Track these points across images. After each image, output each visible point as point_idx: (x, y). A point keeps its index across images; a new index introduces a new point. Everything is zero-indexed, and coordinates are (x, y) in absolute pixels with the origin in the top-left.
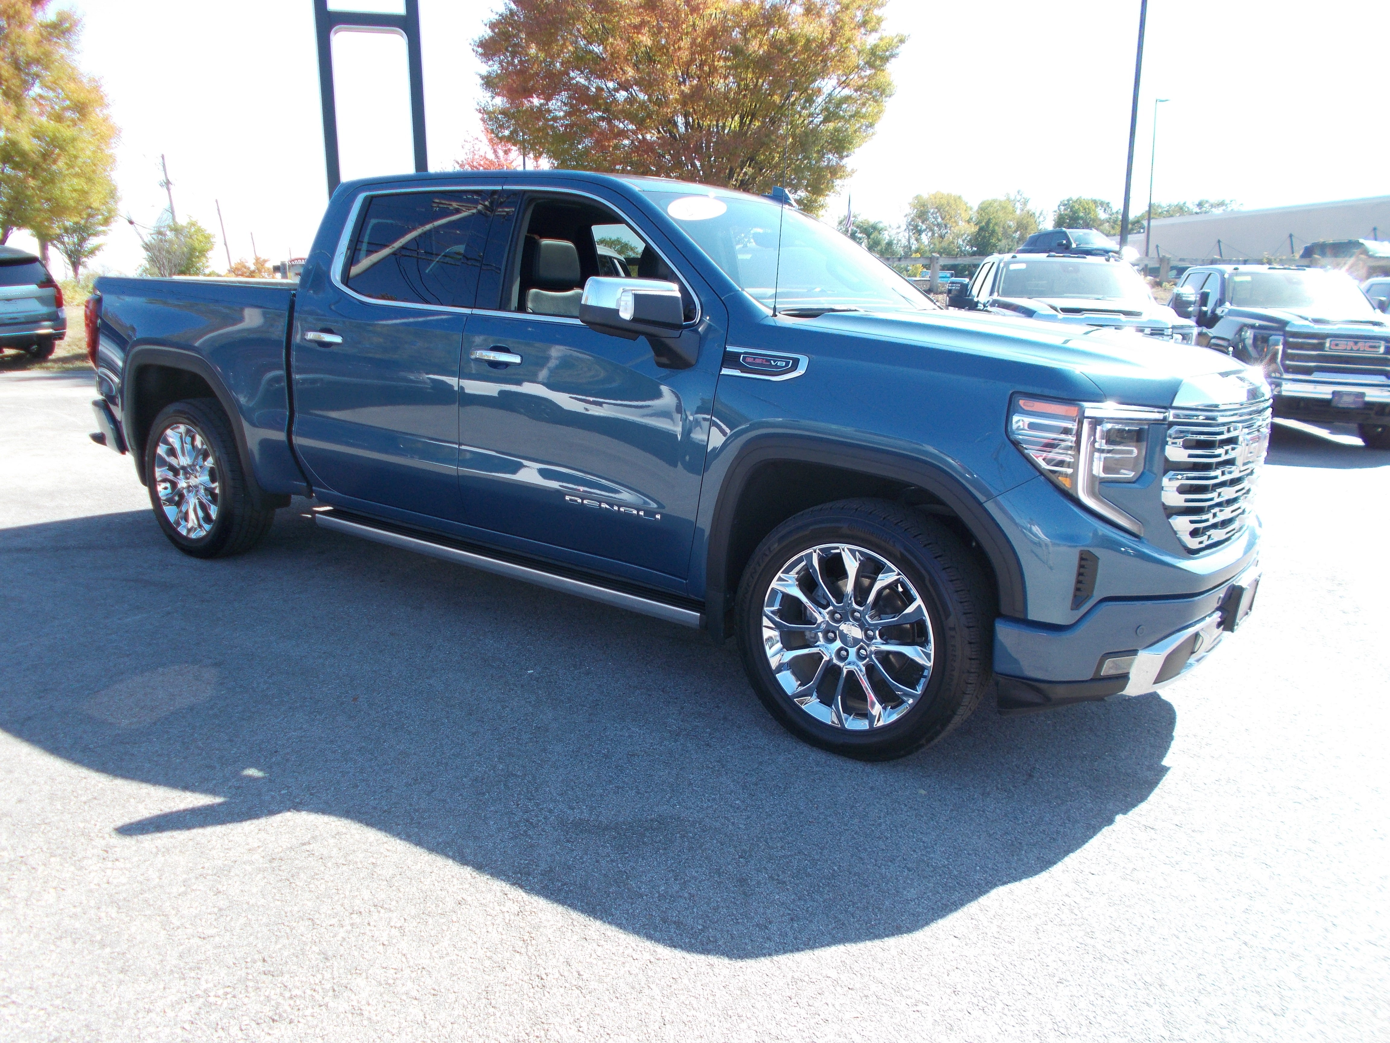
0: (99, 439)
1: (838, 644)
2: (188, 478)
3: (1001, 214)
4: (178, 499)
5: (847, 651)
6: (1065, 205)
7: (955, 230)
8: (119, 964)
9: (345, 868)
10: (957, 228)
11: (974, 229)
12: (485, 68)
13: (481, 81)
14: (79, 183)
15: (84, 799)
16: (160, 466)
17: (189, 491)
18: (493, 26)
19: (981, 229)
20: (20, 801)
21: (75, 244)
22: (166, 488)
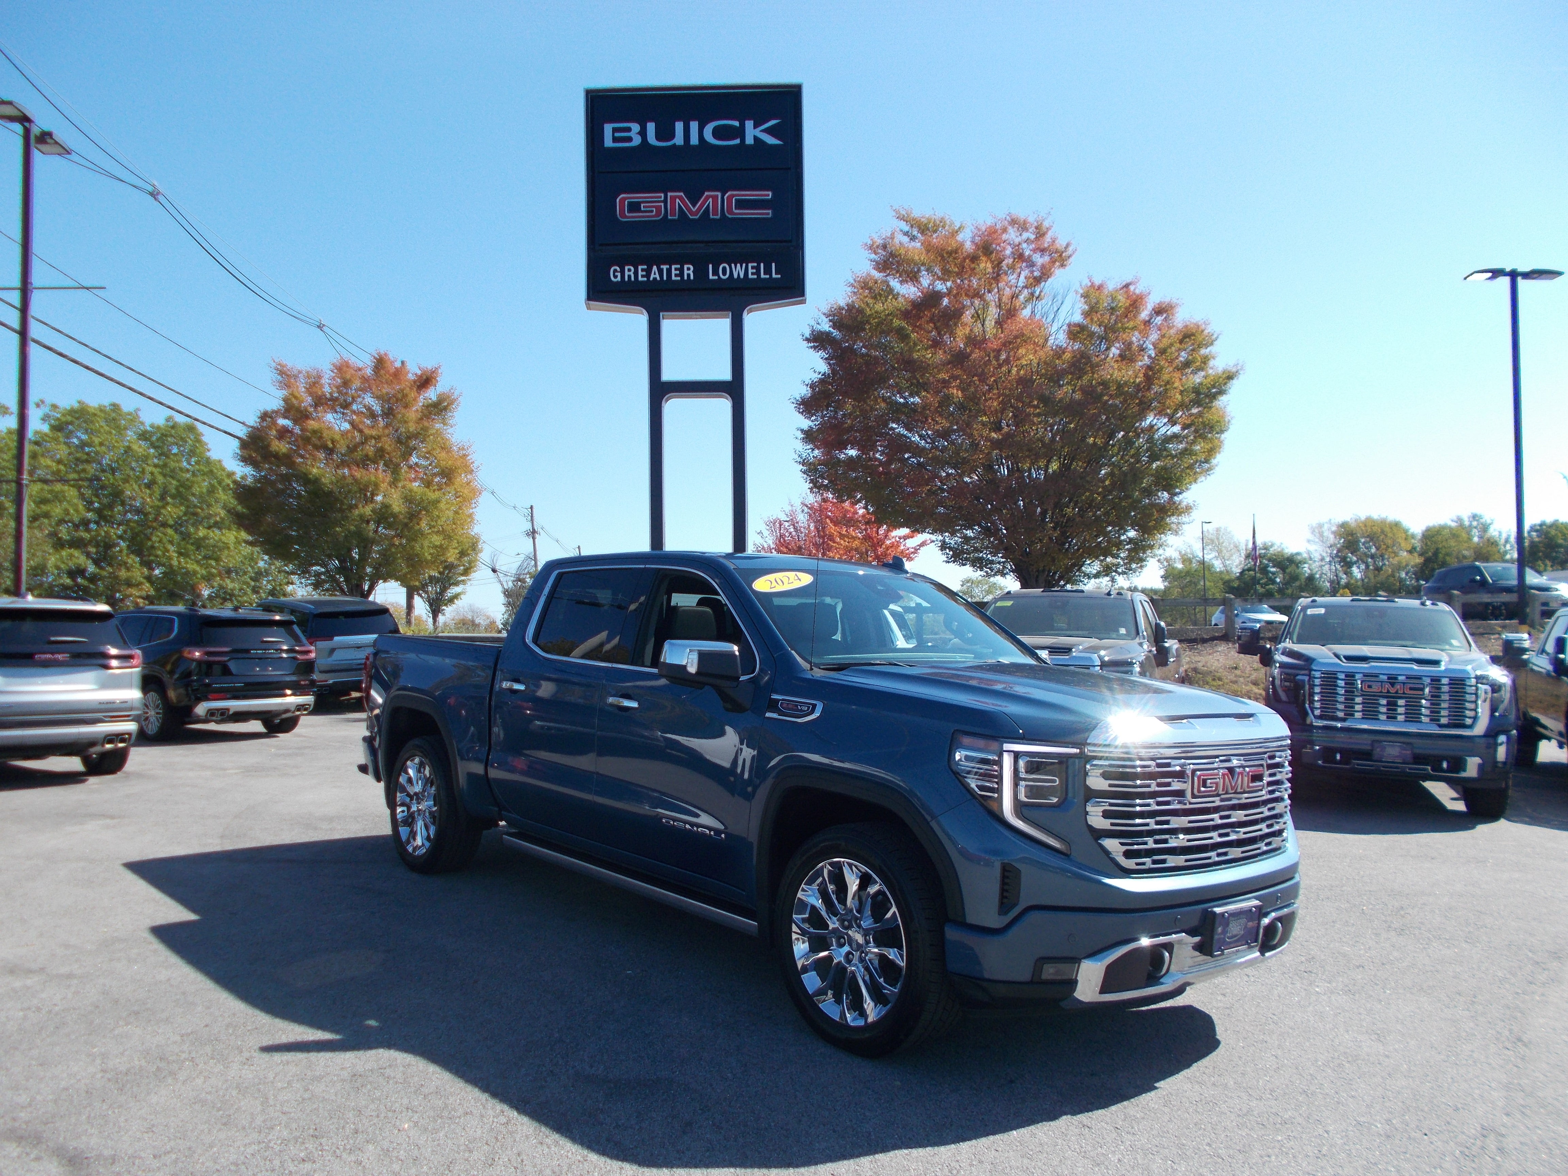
0: (363, 769)
1: (847, 948)
2: (419, 803)
3: (1452, 543)
4: (409, 820)
5: (853, 955)
6: (1537, 531)
7: (1395, 561)
8: (224, 1120)
9: (401, 1086)
10: (1396, 559)
11: (1418, 560)
12: (806, 423)
13: (800, 435)
14: (437, 540)
15: (249, 1028)
16: (401, 793)
17: (419, 815)
18: (812, 386)
19: (1427, 561)
20: (207, 1026)
21: (436, 593)
22: (403, 811)
